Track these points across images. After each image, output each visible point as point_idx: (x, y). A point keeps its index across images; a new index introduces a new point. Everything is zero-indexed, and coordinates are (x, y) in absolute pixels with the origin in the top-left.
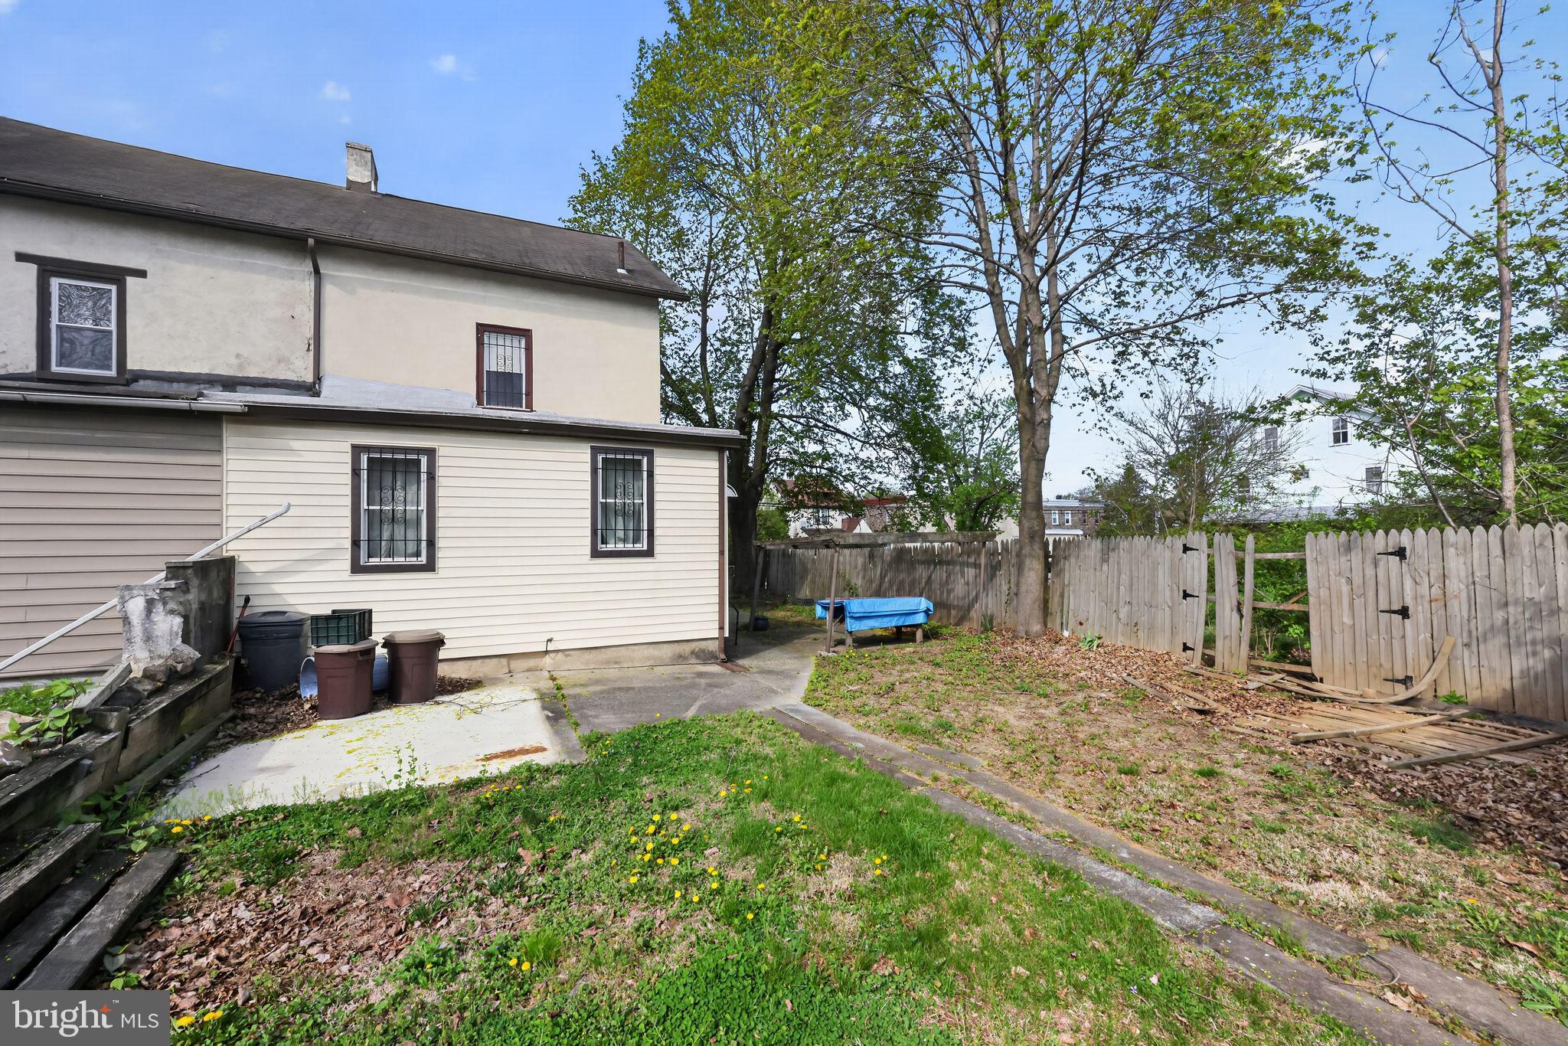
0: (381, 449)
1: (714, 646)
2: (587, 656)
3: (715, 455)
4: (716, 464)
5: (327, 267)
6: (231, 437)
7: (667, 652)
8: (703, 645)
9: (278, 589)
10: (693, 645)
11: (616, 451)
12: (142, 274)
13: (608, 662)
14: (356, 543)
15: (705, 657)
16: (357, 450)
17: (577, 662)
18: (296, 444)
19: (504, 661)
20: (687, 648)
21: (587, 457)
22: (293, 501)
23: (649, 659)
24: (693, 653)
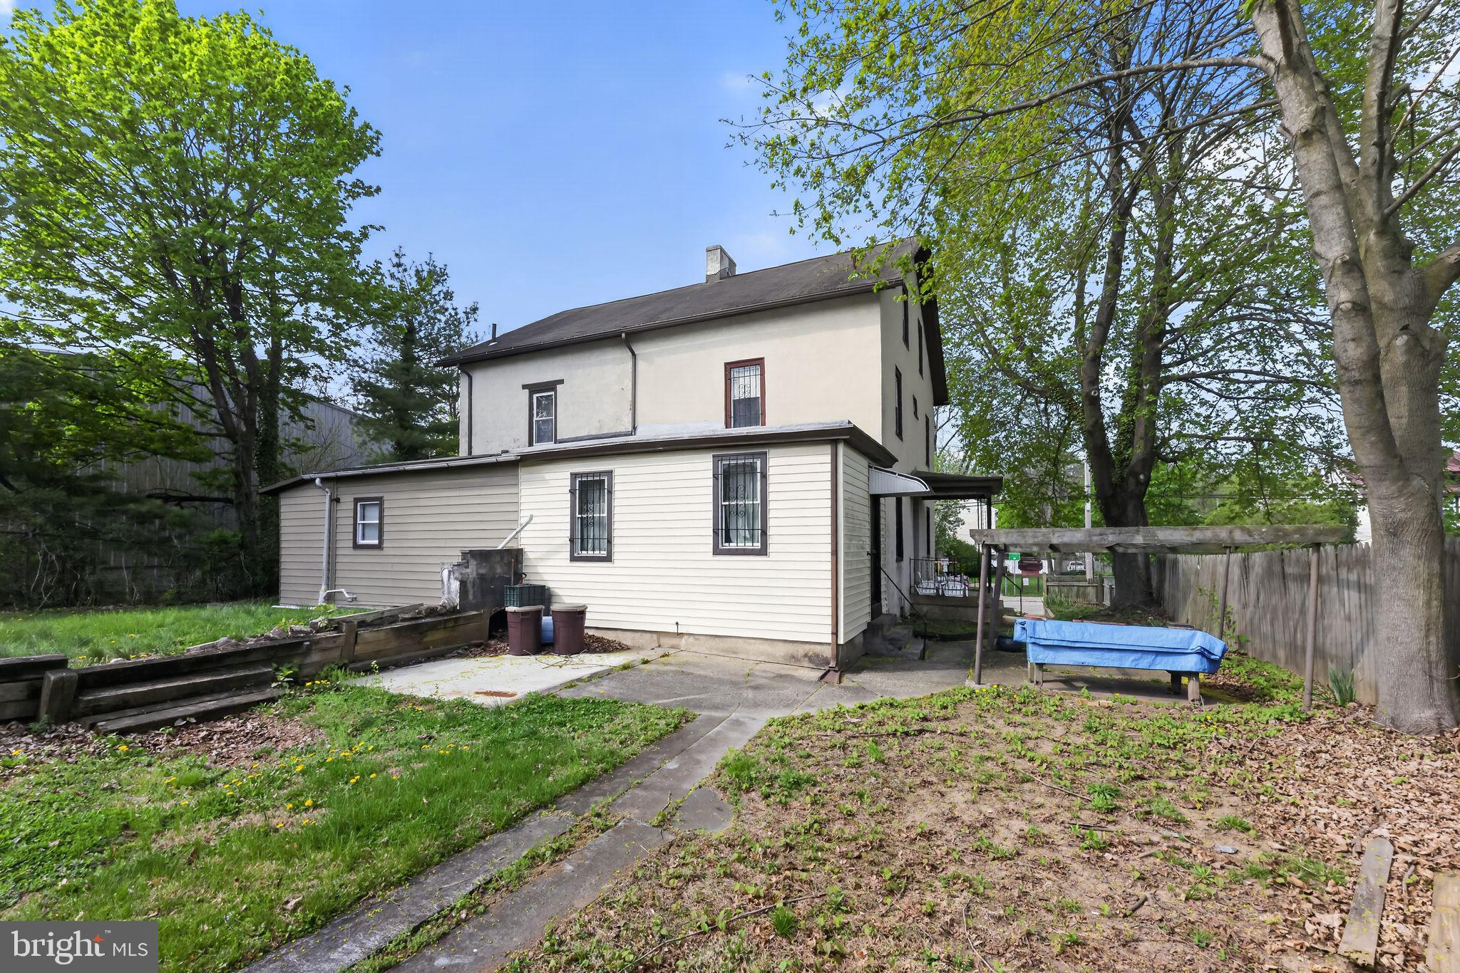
0: (587, 474)
1: (828, 652)
2: (712, 642)
3: (827, 449)
4: (828, 458)
5: (640, 349)
6: (524, 474)
7: (782, 650)
8: (818, 649)
9: (541, 570)
10: (807, 647)
11: (730, 457)
12: (561, 382)
13: (727, 651)
14: (572, 540)
15: (815, 660)
16: (574, 476)
17: (704, 647)
18: (547, 476)
19: (655, 636)
20: (801, 650)
21: (710, 465)
22: (534, 513)
23: (762, 654)
24: (806, 655)
